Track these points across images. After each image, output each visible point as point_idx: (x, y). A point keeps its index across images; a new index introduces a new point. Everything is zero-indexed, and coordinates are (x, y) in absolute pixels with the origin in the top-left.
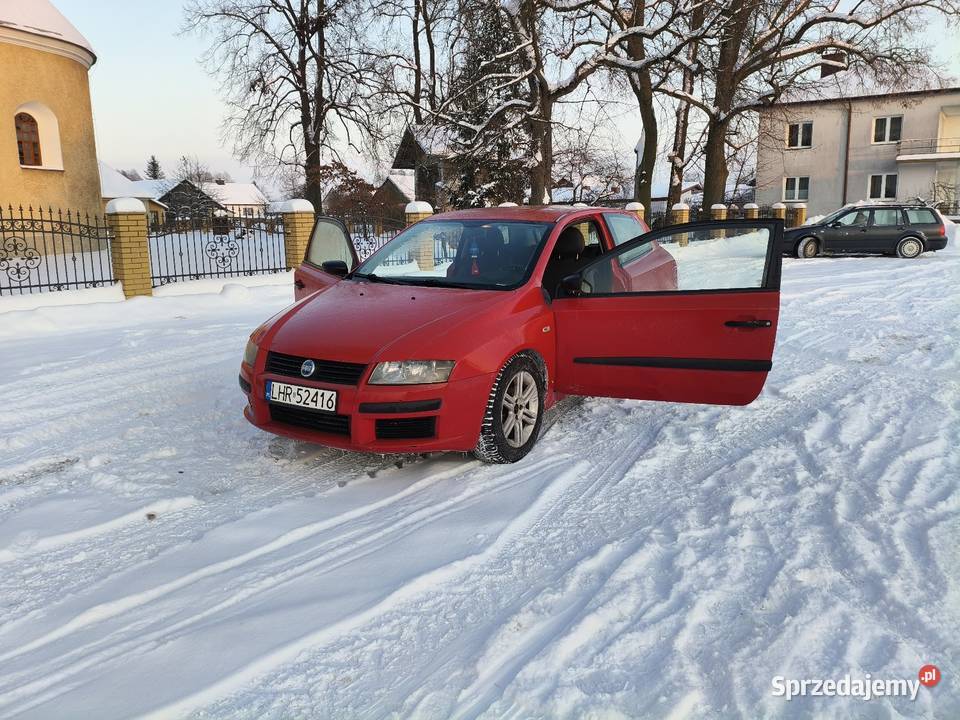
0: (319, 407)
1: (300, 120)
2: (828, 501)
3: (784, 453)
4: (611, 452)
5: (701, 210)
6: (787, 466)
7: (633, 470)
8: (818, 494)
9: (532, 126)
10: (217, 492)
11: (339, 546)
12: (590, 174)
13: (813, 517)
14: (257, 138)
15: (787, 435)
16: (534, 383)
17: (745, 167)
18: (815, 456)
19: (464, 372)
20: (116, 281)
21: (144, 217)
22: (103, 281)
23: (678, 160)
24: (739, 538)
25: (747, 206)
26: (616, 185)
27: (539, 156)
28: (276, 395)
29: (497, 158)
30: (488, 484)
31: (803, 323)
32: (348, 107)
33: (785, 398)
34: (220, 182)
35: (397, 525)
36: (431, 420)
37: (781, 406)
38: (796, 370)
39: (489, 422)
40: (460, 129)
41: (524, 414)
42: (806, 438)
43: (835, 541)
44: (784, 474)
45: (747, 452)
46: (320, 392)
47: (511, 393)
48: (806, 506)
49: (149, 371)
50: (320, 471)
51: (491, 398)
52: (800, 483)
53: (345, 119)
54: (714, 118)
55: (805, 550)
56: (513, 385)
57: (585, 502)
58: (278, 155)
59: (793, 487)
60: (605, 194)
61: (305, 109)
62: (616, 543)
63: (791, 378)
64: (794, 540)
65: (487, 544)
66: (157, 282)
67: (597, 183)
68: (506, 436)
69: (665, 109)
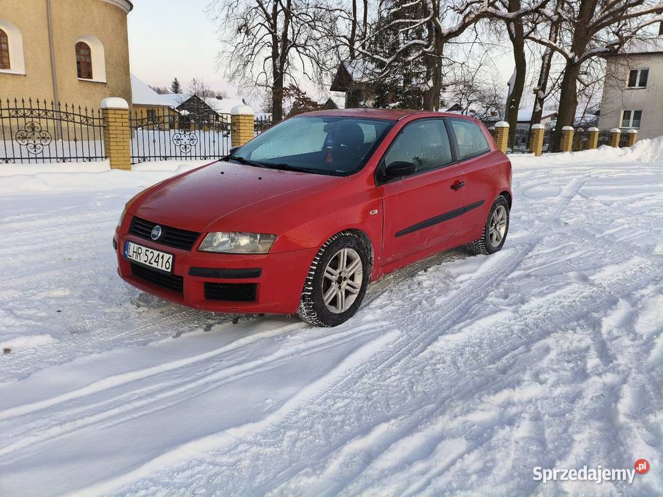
0: (159, 267)
1: (271, 54)
2: (613, 393)
3: (581, 338)
4: (424, 322)
5: (554, 130)
6: (581, 352)
7: (435, 344)
8: (605, 385)
9: (427, 60)
10: (77, 332)
11: (140, 398)
12: (475, 101)
13: (595, 409)
14: (241, 67)
15: (586, 321)
16: (359, 259)
17: (592, 101)
18: (608, 343)
19: (284, 246)
20: (106, 157)
21: (127, 112)
22: (96, 157)
23: (541, 92)
24: (515, 428)
25: (590, 129)
26: (494, 109)
27: (431, 83)
28: (131, 254)
29: (402, 85)
30: (302, 346)
31: (621, 221)
32: (304, 46)
33: (592, 284)
34: (219, 98)
35: (201, 382)
36: (253, 286)
37: (588, 291)
38: (607, 260)
39: (309, 291)
40: (376, 62)
41: (348, 285)
42: (603, 324)
43: (613, 442)
44: (575, 360)
45: (547, 334)
46: (161, 254)
47: (335, 268)
48: (590, 396)
49: (93, 225)
50: (169, 321)
51: (312, 270)
52: (588, 371)
53: (301, 54)
54: (570, 61)
55: (579, 449)
56: (337, 259)
57: (381, 372)
58: (255, 79)
59: (582, 375)
60: (485, 115)
61: (275, 47)
62: (393, 421)
63: (601, 266)
64: (570, 437)
65: (270, 411)
66: (136, 160)
67: (480, 107)
68: (327, 304)
69: (533, 52)
